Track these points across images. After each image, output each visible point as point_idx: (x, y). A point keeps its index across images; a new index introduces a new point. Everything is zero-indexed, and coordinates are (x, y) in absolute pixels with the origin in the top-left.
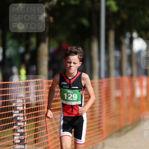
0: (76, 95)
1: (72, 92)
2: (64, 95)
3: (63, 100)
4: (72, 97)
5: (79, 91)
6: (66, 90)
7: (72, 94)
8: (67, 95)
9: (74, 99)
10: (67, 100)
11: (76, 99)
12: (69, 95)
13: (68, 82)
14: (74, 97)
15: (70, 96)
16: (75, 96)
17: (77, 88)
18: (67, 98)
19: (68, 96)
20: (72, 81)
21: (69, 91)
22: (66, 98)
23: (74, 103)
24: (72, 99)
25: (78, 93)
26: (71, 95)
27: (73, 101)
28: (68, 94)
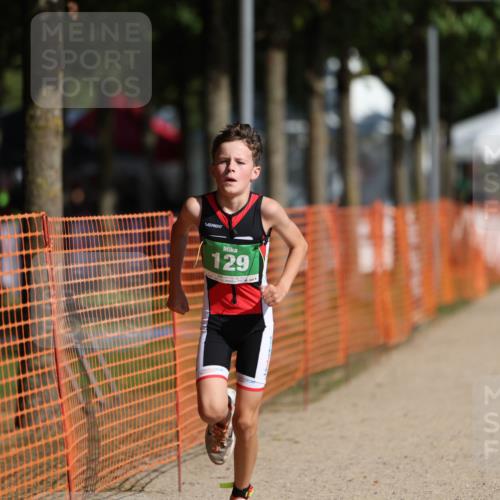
0: (246, 258)
1: (236, 251)
2: (213, 259)
3: (209, 269)
4: (235, 265)
5: (256, 248)
6: (219, 244)
7: (236, 256)
8: (222, 257)
9: (239, 269)
10: (221, 272)
11: (244, 269)
12: (226, 257)
13: (226, 222)
14: (239, 263)
15: (229, 260)
16: (243, 260)
17: (250, 238)
18: (221, 265)
19: (224, 261)
20: (235, 221)
21: (227, 248)
22: (217, 266)
23: (238, 280)
24: (233, 269)
25: (252, 253)
26: (233, 259)
27: (236, 273)
28: (223, 255)
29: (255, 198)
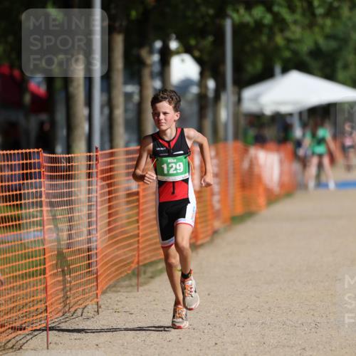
0: (181, 164)
1: (175, 161)
2: (163, 168)
3: (161, 175)
4: (176, 169)
5: (185, 158)
6: (165, 159)
7: (176, 163)
8: (168, 166)
9: (179, 171)
10: (169, 175)
11: (182, 171)
12: (170, 166)
13: (167, 145)
14: (178, 168)
15: (172, 167)
16: (180, 165)
17: (182, 152)
18: (168, 171)
19: (169, 169)
20: (172, 144)
21: (170, 160)
22: (166, 172)
23: (179, 178)
24: (175, 172)
25: (184, 160)
26: (174, 165)
27: (177, 174)
28: (168, 164)
29: (179, 130)
